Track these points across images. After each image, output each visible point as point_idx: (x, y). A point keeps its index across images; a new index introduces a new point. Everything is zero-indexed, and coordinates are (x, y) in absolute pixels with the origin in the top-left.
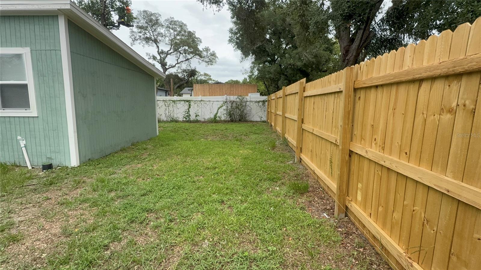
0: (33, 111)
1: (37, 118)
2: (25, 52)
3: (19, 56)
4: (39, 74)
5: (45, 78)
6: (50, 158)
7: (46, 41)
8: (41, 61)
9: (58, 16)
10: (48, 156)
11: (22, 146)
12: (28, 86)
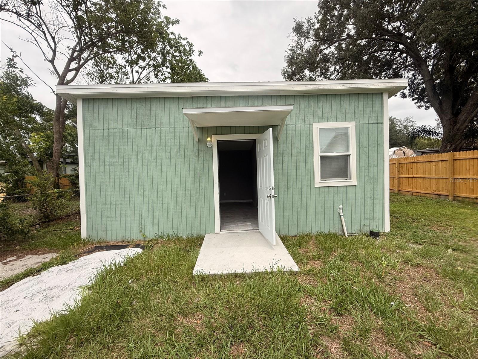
0: (353, 180)
1: (355, 187)
2: (351, 126)
3: (346, 130)
4: (360, 146)
5: (365, 149)
6: (365, 225)
7: (369, 115)
8: (363, 134)
9: (382, 94)
10: (363, 224)
11: (341, 215)
12: (351, 157)
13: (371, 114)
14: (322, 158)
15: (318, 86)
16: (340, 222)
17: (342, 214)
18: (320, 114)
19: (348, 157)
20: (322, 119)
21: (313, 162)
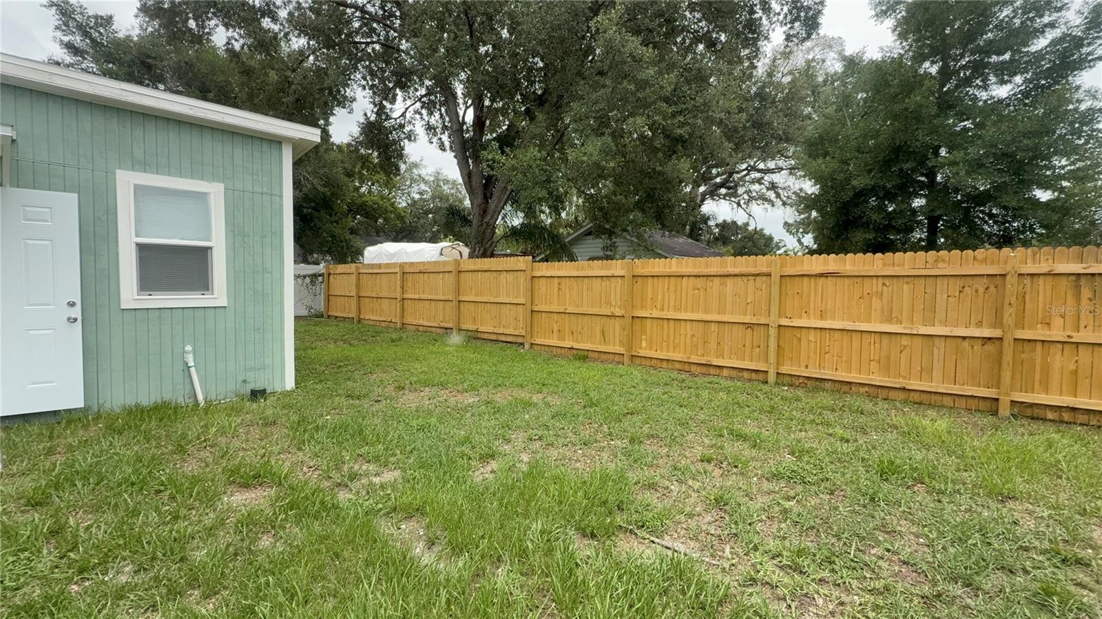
0: (219, 295)
1: (224, 309)
2: (215, 191)
3: (202, 196)
4: (235, 231)
5: (246, 239)
6: (244, 381)
7: (255, 177)
8: (241, 210)
9: (280, 143)
10: (240, 378)
11: (189, 365)
12: (215, 251)
13: (258, 176)
14: (141, 247)
15: (124, 93)
16: (187, 380)
17: (191, 364)
18: (138, 153)
19: (209, 251)
20: (143, 165)
21: (118, 253)
